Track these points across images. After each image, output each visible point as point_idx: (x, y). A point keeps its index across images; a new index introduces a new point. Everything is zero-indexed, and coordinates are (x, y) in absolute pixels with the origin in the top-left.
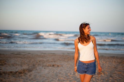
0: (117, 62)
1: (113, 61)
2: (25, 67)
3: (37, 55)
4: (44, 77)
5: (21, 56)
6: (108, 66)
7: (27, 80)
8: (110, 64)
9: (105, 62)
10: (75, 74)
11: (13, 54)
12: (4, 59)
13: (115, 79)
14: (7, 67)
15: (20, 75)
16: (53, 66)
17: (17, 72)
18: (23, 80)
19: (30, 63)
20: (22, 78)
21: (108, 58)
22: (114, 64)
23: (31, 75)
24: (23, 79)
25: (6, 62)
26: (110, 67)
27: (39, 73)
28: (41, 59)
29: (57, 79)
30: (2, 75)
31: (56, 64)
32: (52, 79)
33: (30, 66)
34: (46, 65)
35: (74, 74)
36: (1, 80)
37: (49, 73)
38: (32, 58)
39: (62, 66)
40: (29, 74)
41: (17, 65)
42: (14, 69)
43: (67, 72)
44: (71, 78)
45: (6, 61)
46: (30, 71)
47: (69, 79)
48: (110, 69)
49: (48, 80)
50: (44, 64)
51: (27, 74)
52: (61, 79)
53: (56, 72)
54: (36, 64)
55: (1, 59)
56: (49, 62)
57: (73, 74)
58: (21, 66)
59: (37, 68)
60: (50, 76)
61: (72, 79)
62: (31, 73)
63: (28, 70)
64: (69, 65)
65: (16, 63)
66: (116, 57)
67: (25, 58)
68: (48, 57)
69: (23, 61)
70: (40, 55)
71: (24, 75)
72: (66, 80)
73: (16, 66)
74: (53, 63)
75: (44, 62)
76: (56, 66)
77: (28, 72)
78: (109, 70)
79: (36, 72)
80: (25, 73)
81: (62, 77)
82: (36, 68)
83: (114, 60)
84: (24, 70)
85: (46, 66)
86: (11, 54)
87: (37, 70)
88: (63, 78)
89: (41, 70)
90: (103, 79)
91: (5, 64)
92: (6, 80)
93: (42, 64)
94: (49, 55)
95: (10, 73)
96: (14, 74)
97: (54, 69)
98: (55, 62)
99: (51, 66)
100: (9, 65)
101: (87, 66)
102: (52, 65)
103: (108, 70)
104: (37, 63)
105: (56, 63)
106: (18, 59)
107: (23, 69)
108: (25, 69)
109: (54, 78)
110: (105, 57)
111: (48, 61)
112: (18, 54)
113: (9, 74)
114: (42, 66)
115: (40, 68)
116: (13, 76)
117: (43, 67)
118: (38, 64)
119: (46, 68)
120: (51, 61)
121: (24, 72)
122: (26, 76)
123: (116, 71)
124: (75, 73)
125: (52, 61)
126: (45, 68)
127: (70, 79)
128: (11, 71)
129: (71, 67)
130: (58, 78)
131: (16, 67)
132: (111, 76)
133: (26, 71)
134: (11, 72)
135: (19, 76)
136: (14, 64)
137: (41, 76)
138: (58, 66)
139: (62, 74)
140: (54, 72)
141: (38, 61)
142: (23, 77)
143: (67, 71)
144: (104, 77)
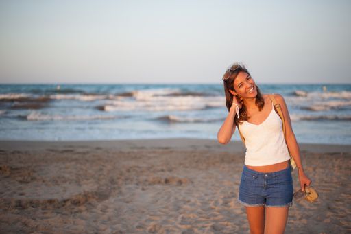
0: (346, 169)
1: (333, 166)
2: (89, 186)
3: (121, 152)
4: (143, 212)
5: (77, 156)
6: (322, 180)
7: (95, 221)
8: (327, 175)
9: (311, 169)
10: (230, 202)
11: (52, 150)
12: (29, 167)
13: (342, 217)
14: (38, 188)
15: (76, 209)
16: (167, 181)
17: (68, 200)
18: (83, 222)
19: (102, 177)
20: (82, 218)
21: (320, 158)
22: (339, 174)
23: (107, 207)
24: (86, 220)
25: (35, 175)
26: (326, 182)
27: (128, 202)
28: (132, 163)
29: (179, 219)
30: (26, 210)
31: (173, 178)
32: (164, 218)
33: (101, 183)
34: (146, 181)
35: (226, 204)
36: (25, 223)
37: (157, 201)
38: (107, 161)
39: (192, 182)
40: (100, 206)
41: (65, 182)
42: (58, 194)
43: (207, 198)
44: (218, 213)
45: (35, 172)
46: (102, 196)
47: (212, 218)
48: (326, 188)
49: (153, 220)
50: (143, 178)
51: (94, 206)
52: (189, 218)
53: (176, 198)
54: (118, 178)
55: (22, 165)
56: (154, 172)
57: (222, 205)
58: (78, 183)
59: (123, 190)
60: (160, 211)
61: (220, 217)
62: (106, 202)
63: (96, 193)
64: (210, 178)
65: (64, 177)
66: (344, 154)
67: (87, 161)
68: (150, 158)
69: (82, 169)
70: (129, 153)
71: (87, 210)
72: (203, 219)
73: (65, 185)
74: (167, 175)
75: (142, 172)
76: (175, 183)
77: (97, 200)
78: (325, 192)
79: (120, 200)
80: (90, 204)
81: (192, 212)
82: (119, 188)
83: (337, 163)
84: (86, 195)
85: (147, 183)
86: (47, 150)
87: (120, 193)
88: (195, 216)
89: (133, 194)
90: (308, 217)
91: (33, 179)
92: (38, 224)
93: (136, 178)
94: (154, 152)
95: (48, 204)
96: (59, 208)
97: (170, 190)
98: (170, 170)
99: (159, 182)
100: (44, 181)
101: (268, 180)
102: (163, 181)
103: (321, 190)
104: (121, 174)
105: (175, 175)
106: (68, 164)
107: (84, 192)
108: (88, 193)
109: (171, 216)
110: (312, 154)
111: (152, 170)
112: (67, 151)
113: (46, 207)
114: (136, 182)
115: (130, 189)
116: (58, 213)
117: (137, 184)
118: (123, 178)
119: (148, 189)
120: (160, 168)
121: (86, 201)
122: (94, 212)
123: (343, 195)
124: (229, 200)
125: (164, 168)
126: (145, 187)
127: (216, 218)
128: (50, 197)
129: (217, 185)
130: (181, 216)
131: (64, 187)
132: (329, 209)
133: (93, 197)
134: (51, 202)
135: (73, 211)
136: (59, 177)
137: (133, 210)
138: (180, 182)
139: (194, 204)
140: (169, 198)
141: (124, 170)
142: (85, 214)
143: (206, 195)
144: (310, 210)
